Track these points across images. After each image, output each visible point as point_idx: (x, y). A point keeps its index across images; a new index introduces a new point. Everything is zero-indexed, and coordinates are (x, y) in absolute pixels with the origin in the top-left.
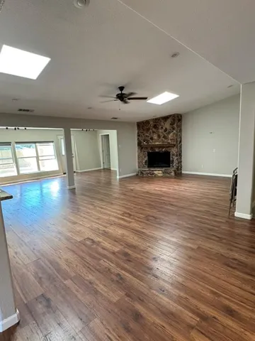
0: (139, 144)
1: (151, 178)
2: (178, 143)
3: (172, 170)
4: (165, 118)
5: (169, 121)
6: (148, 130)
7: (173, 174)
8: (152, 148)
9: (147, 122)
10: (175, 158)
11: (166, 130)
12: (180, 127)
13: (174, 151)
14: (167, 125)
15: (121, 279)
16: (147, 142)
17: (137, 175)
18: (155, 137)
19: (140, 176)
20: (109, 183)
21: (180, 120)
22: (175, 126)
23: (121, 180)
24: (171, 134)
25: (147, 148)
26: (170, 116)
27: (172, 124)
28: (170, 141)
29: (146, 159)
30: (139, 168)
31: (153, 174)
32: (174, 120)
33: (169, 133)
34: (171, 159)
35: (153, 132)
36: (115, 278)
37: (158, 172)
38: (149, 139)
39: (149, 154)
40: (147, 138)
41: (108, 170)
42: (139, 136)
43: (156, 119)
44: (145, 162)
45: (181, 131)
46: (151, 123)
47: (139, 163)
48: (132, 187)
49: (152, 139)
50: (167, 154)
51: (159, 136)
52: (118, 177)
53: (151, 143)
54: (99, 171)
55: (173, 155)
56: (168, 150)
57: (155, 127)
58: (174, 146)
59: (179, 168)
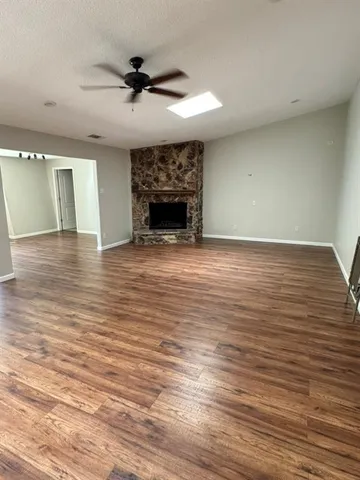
0: (135, 188)
1: (159, 249)
2: (197, 191)
3: (191, 233)
4: (180, 147)
5: (186, 152)
6: (150, 164)
7: (193, 239)
8: (157, 196)
9: (149, 150)
10: (195, 214)
11: (180, 167)
12: (200, 162)
13: (192, 201)
14: (182, 159)
16: (149, 186)
17: (132, 242)
18: (163, 177)
19: (135, 245)
21: (201, 152)
22: (195, 160)
23: (105, 253)
24: (190, 173)
25: (148, 196)
26: (188, 143)
27: (190, 157)
28: (186, 185)
29: (147, 214)
30: (135, 229)
31: (161, 240)
32: (193, 150)
33: (186, 171)
34: (188, 215)
35: (160, 169)
37: (170, 237)
38: (151, 180)
39: (151, 205)
40: (148, 179)
41: (71, 234)
42: (134, 174)
43: (165, 147)
44: (147, 218)
45: (201, 171)
46: (156, 153)
47: (134, 221)
49: (157, 180)
50: (183, 206)
51: (169, 177)
52: (100, 248)
53: (156, 187)
54: (53, 235)
55: (192, 208)
56: (184, 199)
57: (163, 159)
58: (192, 193)
59: (199, 230)
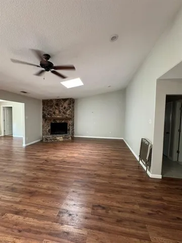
0: (44, 117)
2: (72, 118)
3: (69, 136)
4: (65, 100)
5: (67, 102)
6: (52, 106)
7: (70, 138)
8: (54, 120)
9: (51, 101)
10: (71, 127)
11: (65, 108)
12: (73, 106)
13: (70, 122)
14: (66, 105)
16: (51, 115)
17: (42, 141)
18: (57, 112)
19: (43, 144)
21: (73, 103)
22: (71, 106)
23: (27, 148)
24: (69, 111)
25: (50, 120)
26: (68, 99)
27: (69, 104)
28: (67, 116)
29: (50, 128)
30: (43, 135)
31: (56, 139)
32: (70, 102)
33: (67, 110)
34: (68, 128)
35: (56, 109)
37: (60, 138)
38: (52, 113)
39: (52, 124)
40: (50, 112)
42: (43, 110)
43: (58, 100)
44: (49, 130)
45: (74, 110)
46: (54, 102)
47: (43, 131)
49: (54, 113)
50: (66, 124)
51: (60, 112)
52: (24, 145)
53: (54, 116)
55: (70, 125)
56: (66, 121)
57: (57, 105)
58: (70, 119)
59: (73, 134)
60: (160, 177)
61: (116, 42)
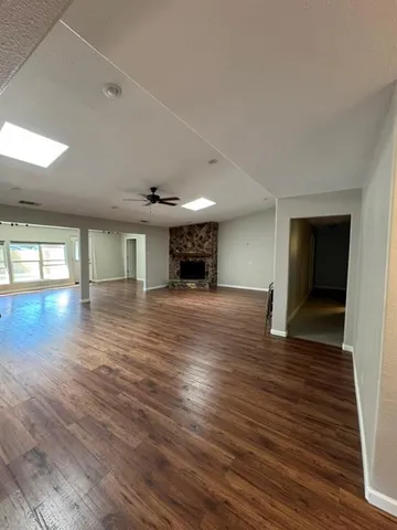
0: (171, 252)
1: (184, 290)
2: (214, 254)
3: (206, 283)
4: (201, 226)
5: (204, 229)
6: (182, 236)
7: (207, 286)
8: (185, 257)
9: (181, 228)
10: (210, 270)
11: (201, 238)
12: (216, 235)
13: (209, 261)
14: (202, 233)
15: (145, 416)
16: (181, 250)
17: (167, 287)
18: (189, 245)
19: (171, 289)
20: (133, 296)
21: (216, 229)
22: (211, 234)
23: (147, 292)
24: (207, 242)
25: (180, 257)
26: (206, 223)
27: (208, 232)
28: (205, 251)
29: (179, 269)
30: (170, 278)
31: (186, 286)
32: (210, 228)
33: (204, 241)
34: (206, 270)
35: (187, 240)
36: (136, 415)
37: (192, 284)
38: (182, 247)
39: (182, 263)
40: (180, 246)
41: (133, 281)
42: (171, 243)
43: (191, 226)
44: (178, 271)
45: (216, 241)
46: (186, 229)
47: (170, 273)
48: (160, 301)
49: (185, 246)
50: (202, 265)
51: (193, 244)
52: (145, 289)
53: (184, 251)
54: (122, 281)
55: (208, 265)
56: (203, 259)
57: (189, 234)
58: (209, 256)
59: (214, 280)
60: (283, 334)
61: (214, 165)
